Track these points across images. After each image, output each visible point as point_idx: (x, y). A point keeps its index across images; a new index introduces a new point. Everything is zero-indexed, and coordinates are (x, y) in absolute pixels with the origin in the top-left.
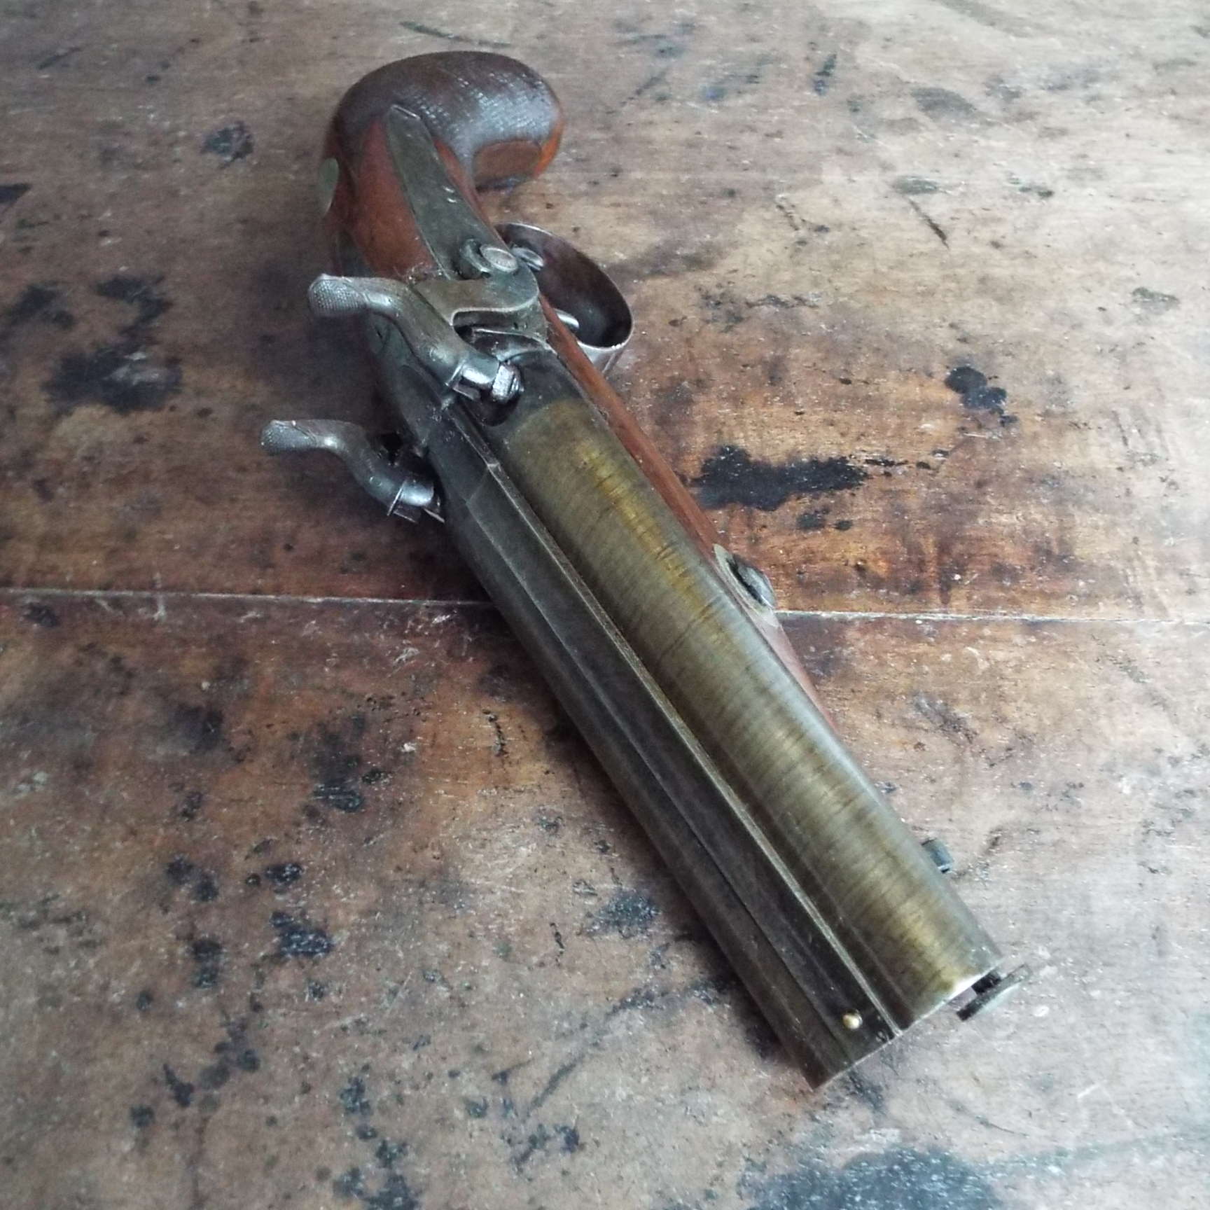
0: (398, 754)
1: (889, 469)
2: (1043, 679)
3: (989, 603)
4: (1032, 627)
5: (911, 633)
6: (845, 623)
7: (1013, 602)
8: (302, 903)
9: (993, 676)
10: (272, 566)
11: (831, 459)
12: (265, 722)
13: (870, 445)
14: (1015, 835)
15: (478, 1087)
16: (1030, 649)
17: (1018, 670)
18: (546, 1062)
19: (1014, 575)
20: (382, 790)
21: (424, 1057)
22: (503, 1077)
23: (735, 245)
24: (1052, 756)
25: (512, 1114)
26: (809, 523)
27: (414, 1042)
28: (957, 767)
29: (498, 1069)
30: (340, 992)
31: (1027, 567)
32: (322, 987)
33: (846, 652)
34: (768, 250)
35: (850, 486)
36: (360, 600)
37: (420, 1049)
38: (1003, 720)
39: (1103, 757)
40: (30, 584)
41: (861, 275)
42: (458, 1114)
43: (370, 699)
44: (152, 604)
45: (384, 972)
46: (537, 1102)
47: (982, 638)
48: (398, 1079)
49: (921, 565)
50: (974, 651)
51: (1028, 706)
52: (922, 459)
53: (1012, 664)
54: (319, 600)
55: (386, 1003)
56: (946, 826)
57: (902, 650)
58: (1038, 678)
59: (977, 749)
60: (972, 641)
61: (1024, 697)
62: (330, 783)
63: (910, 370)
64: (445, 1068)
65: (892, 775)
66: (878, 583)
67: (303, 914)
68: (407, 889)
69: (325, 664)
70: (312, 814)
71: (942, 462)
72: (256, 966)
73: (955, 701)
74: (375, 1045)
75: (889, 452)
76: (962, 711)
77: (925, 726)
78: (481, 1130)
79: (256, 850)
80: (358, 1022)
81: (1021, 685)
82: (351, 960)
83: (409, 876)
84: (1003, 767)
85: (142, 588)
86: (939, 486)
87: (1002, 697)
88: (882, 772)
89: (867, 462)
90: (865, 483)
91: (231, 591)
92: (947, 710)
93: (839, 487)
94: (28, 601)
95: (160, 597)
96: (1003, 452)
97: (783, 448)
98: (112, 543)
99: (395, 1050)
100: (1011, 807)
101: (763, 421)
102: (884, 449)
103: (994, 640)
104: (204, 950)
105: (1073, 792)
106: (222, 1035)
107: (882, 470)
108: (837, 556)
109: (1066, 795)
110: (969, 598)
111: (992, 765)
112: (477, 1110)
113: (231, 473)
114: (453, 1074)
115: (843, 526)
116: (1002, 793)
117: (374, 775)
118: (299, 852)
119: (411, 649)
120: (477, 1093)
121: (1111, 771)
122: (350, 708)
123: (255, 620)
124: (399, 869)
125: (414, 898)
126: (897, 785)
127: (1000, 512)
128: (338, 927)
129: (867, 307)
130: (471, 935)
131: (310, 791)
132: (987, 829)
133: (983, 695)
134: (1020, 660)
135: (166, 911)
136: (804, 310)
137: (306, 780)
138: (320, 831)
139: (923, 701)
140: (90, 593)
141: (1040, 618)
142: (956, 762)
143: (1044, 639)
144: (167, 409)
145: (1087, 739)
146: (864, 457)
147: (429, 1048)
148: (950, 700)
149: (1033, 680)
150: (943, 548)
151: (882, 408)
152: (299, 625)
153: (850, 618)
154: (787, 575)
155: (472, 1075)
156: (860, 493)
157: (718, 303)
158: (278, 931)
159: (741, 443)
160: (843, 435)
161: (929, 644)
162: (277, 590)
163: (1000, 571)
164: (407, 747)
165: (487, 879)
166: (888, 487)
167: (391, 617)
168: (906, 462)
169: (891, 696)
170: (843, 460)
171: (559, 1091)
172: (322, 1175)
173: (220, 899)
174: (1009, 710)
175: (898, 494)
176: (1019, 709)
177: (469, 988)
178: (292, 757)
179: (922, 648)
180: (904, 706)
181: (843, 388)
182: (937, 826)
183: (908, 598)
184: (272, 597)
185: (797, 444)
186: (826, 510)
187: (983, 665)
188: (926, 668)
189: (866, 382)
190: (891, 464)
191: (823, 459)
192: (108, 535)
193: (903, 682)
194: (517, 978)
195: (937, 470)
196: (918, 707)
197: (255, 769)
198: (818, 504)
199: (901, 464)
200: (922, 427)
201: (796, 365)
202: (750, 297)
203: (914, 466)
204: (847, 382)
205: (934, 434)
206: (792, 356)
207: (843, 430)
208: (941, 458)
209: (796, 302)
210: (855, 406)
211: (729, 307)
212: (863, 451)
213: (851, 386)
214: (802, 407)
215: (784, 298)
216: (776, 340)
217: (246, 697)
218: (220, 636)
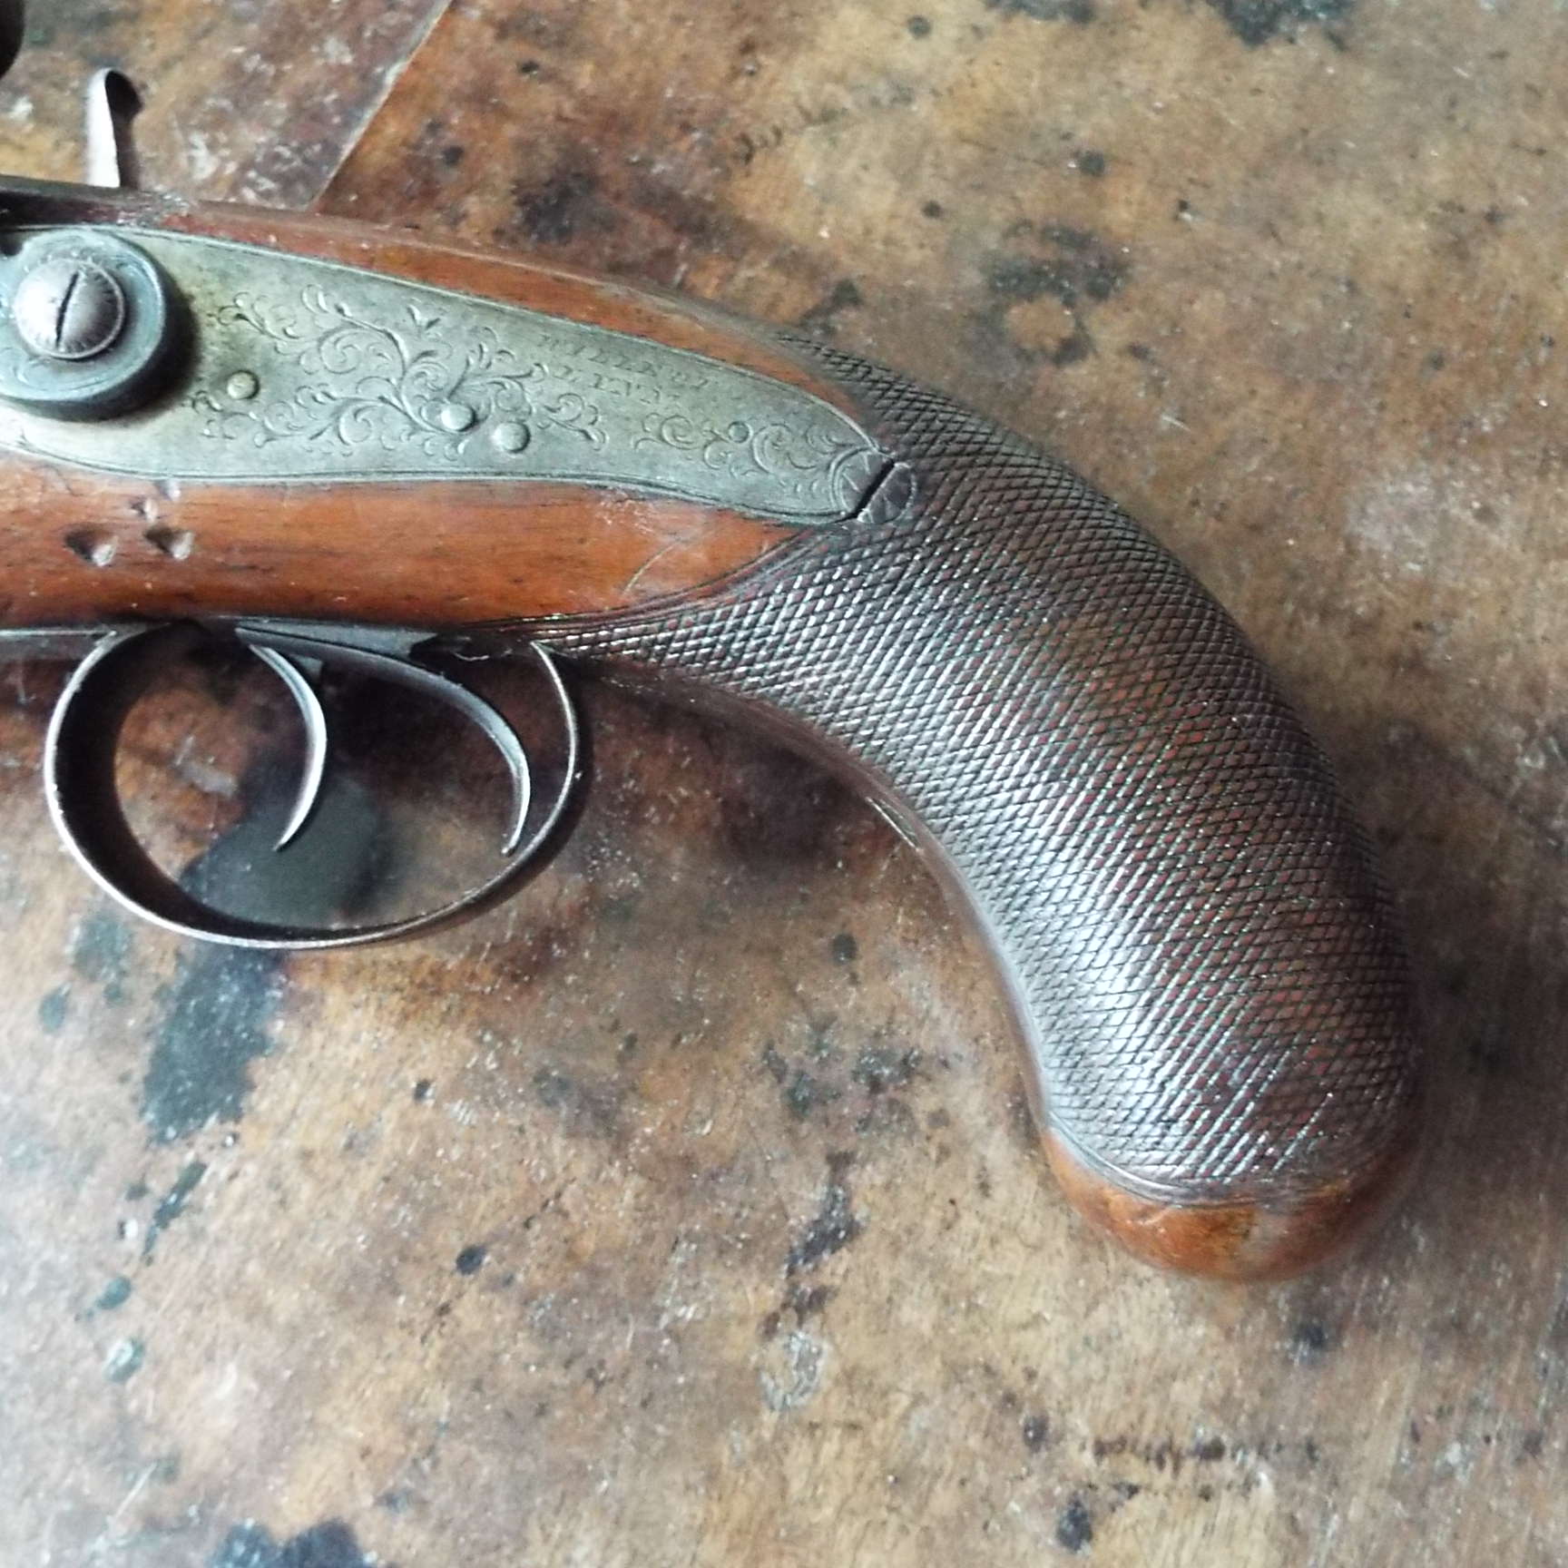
1: (149, 1205)
10: (500, 36)
11: (251, 1086)
13: (244, 1201)
34: (1036, 1320)
35: (153, 1082)
41: (845, 1534)
52: (135, 1304)
63: (430, 1451)
71: (100, 1350)
75: (198, 1234)
86: (38, 1294)
89: (198, 1168)
93: (163, 1060)
96: (46, 1534)
101: (438, 993)
102: (214, 1227)
107: (156, 1186)
115: (55, 1008)
119: (209, 169)
129: (712, 1476)
136: (771, 1295)
146: (218, 1168)
151: (344, 1300)
156: (121, 1096)
157: (876, 1085)
160: (306, 1155)
162: (444, 31)
164: (23, 107)
166: (101, 1169)
168: (148, 1259)
170: (234, 1113)
181: (450, 1241)
184: (434, 21)
185: (333, 1035)
186: (114, 995)
189: (444, 1310)
190: (165, 1215)
191: (259, 1069)
195: (84, 1317)
198: (141, 988)
199: (150, 1242)
200: (231, 1369)
201: (582, 1169)
202: (866, 1179)
203: (127, 1272)
204: (469, 1260)
205: (195, 1385)
206: (614, 1172)
207: (318, 1164)
208: (111, 1354)
209: (806, 1287)
210: (381, 1237)
211: (853, 1104)
212: (233, 1176)
213: (450, 1264)
214: (437, 1106)
215: (835, 1267)
216: (688, 1162)
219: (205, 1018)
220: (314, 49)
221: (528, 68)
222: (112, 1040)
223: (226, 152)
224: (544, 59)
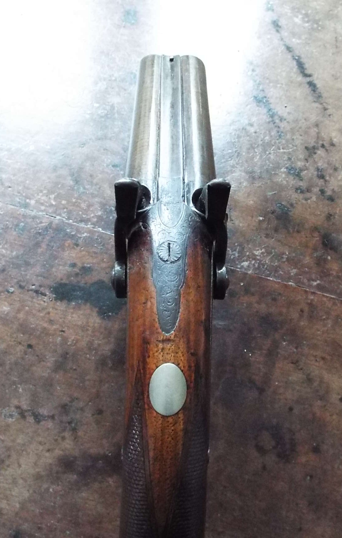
0: (264, 217)
1: (38, 289)
4: (25, 205)
8: (294, 181)
10: (309, 304)
11: (61, 301)
12: (308, 239)
13: (39, 304)
17: (41, 192)
26: (87, 270)
30: (284, 157)
32: (289, 160)
34: (20, 466)
35: (61, 284)
43: (273, 238)
45: (272, 159)
47: (46, 206)
48: (269, 135)
52: (20, 290)
60: (51, 206)
62: (286, 213)
67: (294, 179)
68: (264, 177)
70: (292, 205)
71: (12, 287)
72: (307, 169)
74: (275, 143)
75: (33, 298)
79: (309, 199)
80: (279, 149)
82: (281, 164)
84: (67, 163)
86: (22, 274)
89: (45, 295)
91: (324, 296)
93: (65, 284)
99: (270, 141)
101: (83, 331)
102: (34, 300)
104: (322, 177)
106: (315, 156)
111: (70, 165)
115: (74, 265)
116: (73, 156)
117: (272, 213)
118: (296, 195)
119: (257, 254)
123: (313, 281)
125: (262, 174)
128: (284, 173)
130: (247, 161)
131: (292, 213)
134: (38, 195)
135: (333, 189)
136: (25, 407)
137: (294, 216)
138: (289, 200)
146: (46, 299)
151: (21, 325)
152: (297, 274)
156: (58, 279)
157: (70, 423)
158: (301, 176)
160: (49, 313)
164: (261, 218)
166: (44, 280)
167: (263, 269)
170: (56, 299)
172: (288, 122)
173: (318, 189)
174: (53, 179)
177: (249, 149)
179: (71, 208)
181: (33, 342)
184: (308, 289)
185: (72, 313)
186: (77, 275)
190: (37, 292)
191: (65, 302)
195: (18, 283)
198: (79, 278)
199: (32, 290)
200: (9, 308)
201: (49, 364)
202: (50, 424)
203: (26, 288)
204: (30, 346)
205: (6, 303)
206: (49, 371)
207: (47, 316)
209: (26, 414)
210: (34, 329)
211: (65, 418)
212: (44, 302)
213: (29, 343)
214: (59, 335)
215: (31, 420)
216: (51, 385)
217: (315, 249)
218: (326, 276)
219: (74, 290)
220: (292, 267)
221: (302, 311)
222: (69, 276)
223: (262, 255)
224: (306, 314)
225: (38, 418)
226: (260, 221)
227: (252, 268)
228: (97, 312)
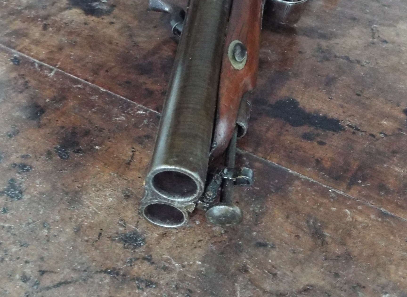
0: (92, 148)
1: (356, 131)
2: (374, 237)
3: (368, 197)
4: (383, 215)
5: (324, 193)
6: (297, 178)
7: (380, 201)
8: (23, 180)
9: (350, 225)
10: (97, 74)
11: (333, 118)
12: (57, 119)
13: (353, 120)
14: (317, 291)
15: (32, 271)
16: (375, 223)
17: (364, 228)
18: (62, 276)
19: (388, 192)
20: (77, 157)
21: (22, 251)
22: (43, 272)
23: (344, 36)
24: (358, 269)
25: (35, 287)
26: (307, 137)
27: (22, 244)
28: (309, 253)
29: (44, 269)
30: (12, 214)
31: (396, 191)
32: (7, 210)
33: (290, 188)
34: (357, 42)
35: (334, 131)
36: (118, 95)
37: (23, 248)
38: (343, 244)
39: (383, 280)
40: (20, 51)
41: (391, 62)
42: (18, 277)
43: (96, 127)
44: (51, 70)
45: (31, 216)
46: (48, 288)
47: (356, 209)
48: (7, 253)
49: (346, 171)
50: (349, 212)
51: (359, 244)
52: (374, 133)
53: (363, 225)
54: (104, 90)
55: (23, 226)
56: (288, 273)
57: (316, 198)
58: (372, 235)
59: (322, 250)
60: (350, 208)
61: (359, 240)
63: (390, 101)
64: (26, 258)
65: (277, 242)
66: (322, 169)
67: (21, 184)
68: (60, 192)
69: (91, 110)
70: (49, 153)
71: (382, 138)
73: (327, 227)
74: (9, 238)
75: (360, 125)
76: (326, 233)
77: (305, 230)
78: (21, 287)
80: (10, 227)
81: (361, 234)
82: (24, 206)
83: (65, 189)
84: (331, 263)
85: (52, 65)
86: (375, 145)
87: (349, 235)
88: (274, 239)
89: (348, 125)
90: (342, 132)
91: (78, 76)
92: (320, 229)
93: (329, 129)
94: (15, 55)
95: (55, 69)
97: (315, 107)
98: (53, 49)
99: (14, 243)
100: (323, 280)
101: (313, 96)
102: (358, 124)
103: (361, 212)
105: (358, 288)
107: (352, 130)
108: (311, 152)
109: (354, 287)
110: (360, 192)
111: (326, 259)
112: (25, 279)
113: (106, 43)
114: (27, 262)
115: (321, 143)
116: (323, 272)
117: (79, 151)
118: (35, 163)
119: (123, 117)
120: (30, 273)
121: (383, 288)
122: (88, 126)
123: (79, 88)
124: (63, 185)
125: (61, 197)
126: (277, 247)
127: (397, 166)
128: (28, 193)
129: (386, 73)
130: (70, 219)
131: (54, 146)
132: (307, 283)
133: (340, 231)
134: (368, 225)
136: (358, 65)
137: (56, 143)
138: (47, 160)
139: (312, 220)
140: (35, 60)
141: (389, 213)
142: (310, 250)
143: (386, 221)
144: (101, 18)
145: (380, 270)
146: (348, 123)
147: (26, 249)
148: (324, 225)
149: (369, 235)
150: (360, 168)
151: (368, 109)
152: (92, 95)
153: (301, 177)
154: (285, 151)
155: (33, 266)
156: (337, 135)
157: (323, 52)
158: (8, 185)
159: (298, 100)
160: (344, 112)
161: (330, 201)
162: (93, 82)
163: (382, 187)
164: (97, 147)
165: (91, 203)
166: (351, 138)
167: (124, 105)
168: (366, 132)
169: (298, 212)
170: (338, 121)
171: (59, 288)
174: (350, 242)
175: (354, 141)
176: (354, 243)
177: (55, 236)
178: (57, 133)
179: (325, 201)
180: (302, 218)
181: (356, 97)
182: (284, 271)
183: (332, 180)
184: (90, 83)
185: (321, 108)
186: (318, 135)
187: (349, 219)
188: (321, 209)
189: (367, 98)
190: (357, 129)
191: (329, 117)
192: (53, 46)
193: (308, 209)
194: (74, 241)
195: (377, 140)
196: (308, 222)
197: (42, 132)
198: (316, 132)
199: (363, 132)
201: (341, 82)
202: (338, 54)
203: (368, 134)
204: (359, 95)
205: (386, 126)
206: (341, 79)
208: (383, 136)
209: (356, 62)
210: (356, 104)
211: (326, 55)
212: (349, 121)
214: (333, 97)
215: (352, 59)
216: (338, 71)
217: (57, 109)
218: (64, 88)
219: (321, 124)
220: (93, 101)
221: (107, 71)
222: (326, 136)
223: (118, 115)
224: (105, 69)
225: (347, 58)
226: (100, 145)
227: (135, 108)
228: (299, 105)
